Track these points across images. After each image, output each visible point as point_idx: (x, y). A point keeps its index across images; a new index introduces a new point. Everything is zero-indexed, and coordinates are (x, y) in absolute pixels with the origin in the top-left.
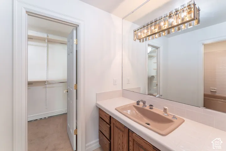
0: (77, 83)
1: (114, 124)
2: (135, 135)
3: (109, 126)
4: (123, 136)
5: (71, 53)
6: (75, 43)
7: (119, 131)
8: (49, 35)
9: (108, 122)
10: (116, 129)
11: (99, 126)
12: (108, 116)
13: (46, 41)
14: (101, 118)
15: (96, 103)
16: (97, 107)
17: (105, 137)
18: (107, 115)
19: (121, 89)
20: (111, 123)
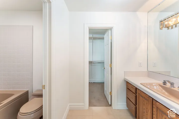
0: (111, 63)
1: (139, 93)
2: (159, 103)
3: (135, 95)
4: (147, 103)
5: (108, 44)
6: (110, 38)
7: (144, 99)
8: (93, 35)
9: (134, 92)
10: (141, 98)
11: (127, 94)
12: (135, 88)
13: (92, 39)
14: (128, 89)
15: (125, 78)
16: (125, 80)
17: (131, 102)
18: (133, 87)
19: (147, 71)
20: (136, 93)
